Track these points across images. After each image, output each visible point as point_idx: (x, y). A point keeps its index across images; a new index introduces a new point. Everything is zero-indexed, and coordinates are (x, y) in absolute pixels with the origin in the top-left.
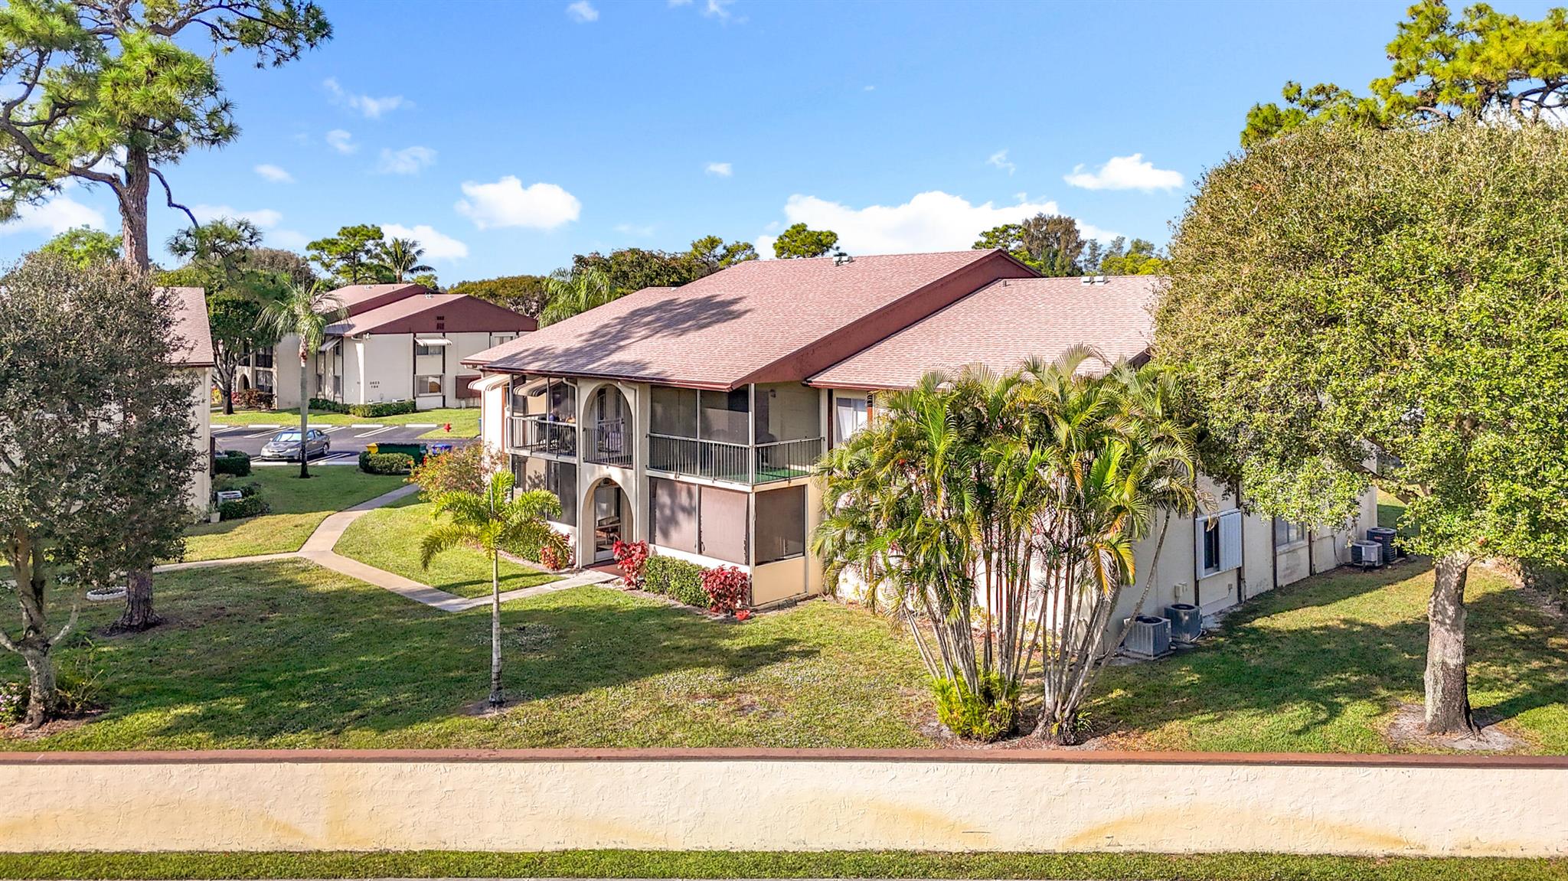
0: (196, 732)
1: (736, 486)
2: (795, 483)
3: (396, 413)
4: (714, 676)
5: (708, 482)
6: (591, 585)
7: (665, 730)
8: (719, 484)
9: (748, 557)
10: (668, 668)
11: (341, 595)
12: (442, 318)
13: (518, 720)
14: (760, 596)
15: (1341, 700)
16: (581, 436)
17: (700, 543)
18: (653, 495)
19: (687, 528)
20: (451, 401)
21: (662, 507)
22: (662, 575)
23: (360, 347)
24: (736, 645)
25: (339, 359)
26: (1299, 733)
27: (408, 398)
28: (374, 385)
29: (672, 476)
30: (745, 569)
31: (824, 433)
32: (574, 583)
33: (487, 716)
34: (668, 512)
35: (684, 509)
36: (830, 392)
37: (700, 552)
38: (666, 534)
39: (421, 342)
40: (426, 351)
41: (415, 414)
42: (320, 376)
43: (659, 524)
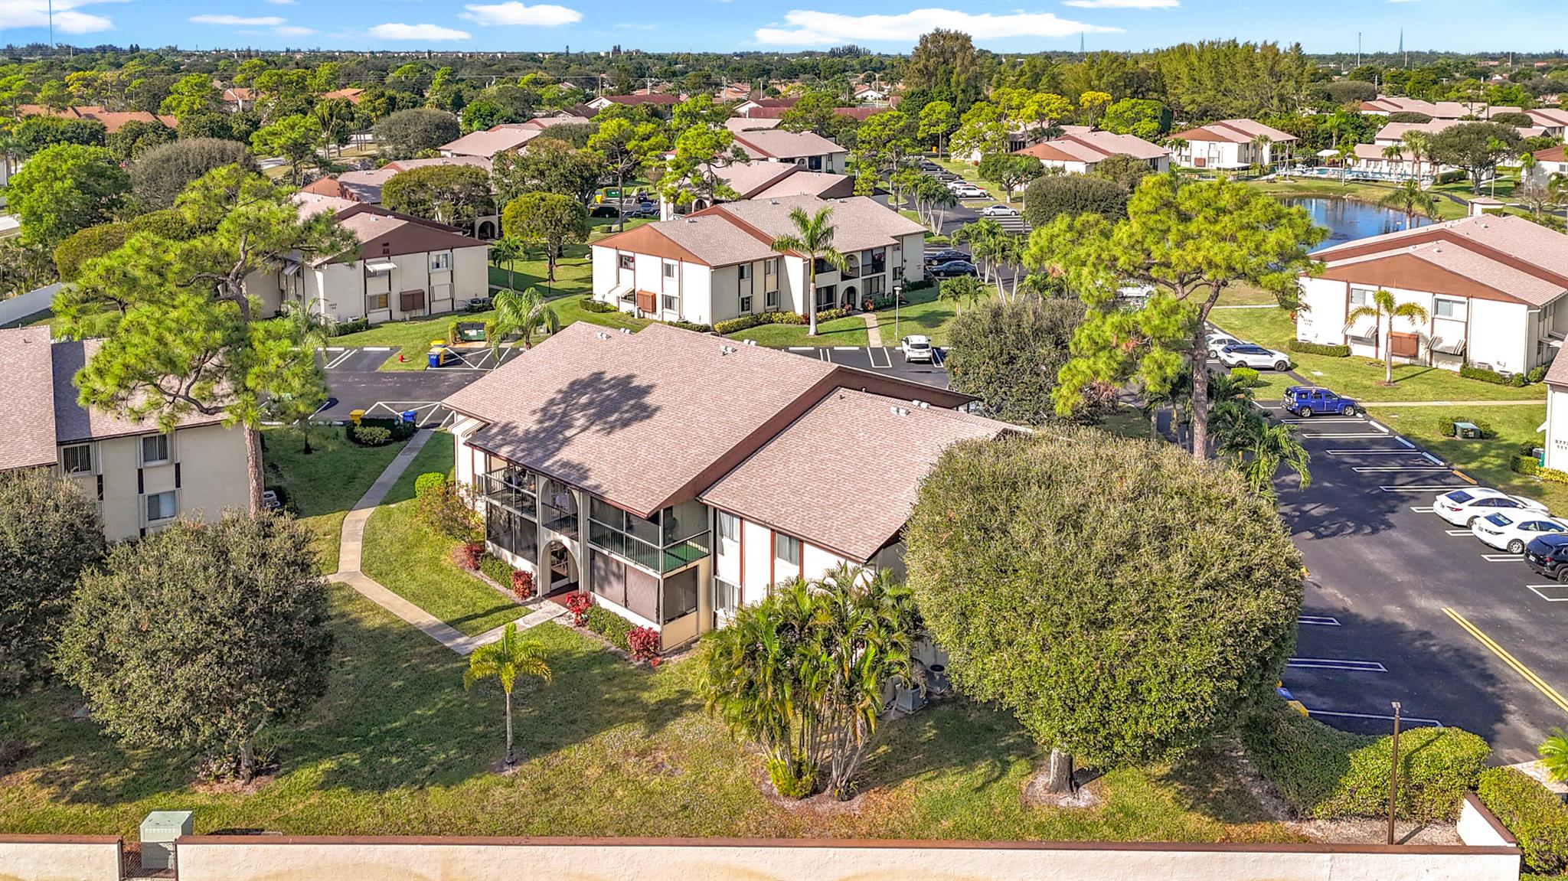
0: (340, 787)
1: (650, 572)
2: (690, 566)
3: (353, 332)
4: (637, 732)
5: (631, 564)
6: (551, 621)
7: (613, 788)
8: (637, 567)
9: (658, 617)
10: (610, 723)
11: (383, 633)
12: (387, 244)
13: (525, 778)
14: (667, 644)
15: (1012, 758)
16: (538, 504)
17: (626, 601)
18: (593, 559)
19: (617, 588)
20: (397, 314)
21: (599, 569)
22: (602, 622)
23: (319, 275)
24: (650, 697)
25: (299, 281)
26: (978, 790)
27: (360, 314)
28: (333, 306)
29: (606, 552)
30: (657, 628)
31: (711, 528)
32: (539, 618)
33: (506, 773)
34: (602, 573)
35: (614, 574)
36: (715, 509)
37: (626, 606)
38: (602, 589)
39: (370, 268)
40: (375, 274)
41: (368, 332)
42: (282, 291)
43: (597, 580)
